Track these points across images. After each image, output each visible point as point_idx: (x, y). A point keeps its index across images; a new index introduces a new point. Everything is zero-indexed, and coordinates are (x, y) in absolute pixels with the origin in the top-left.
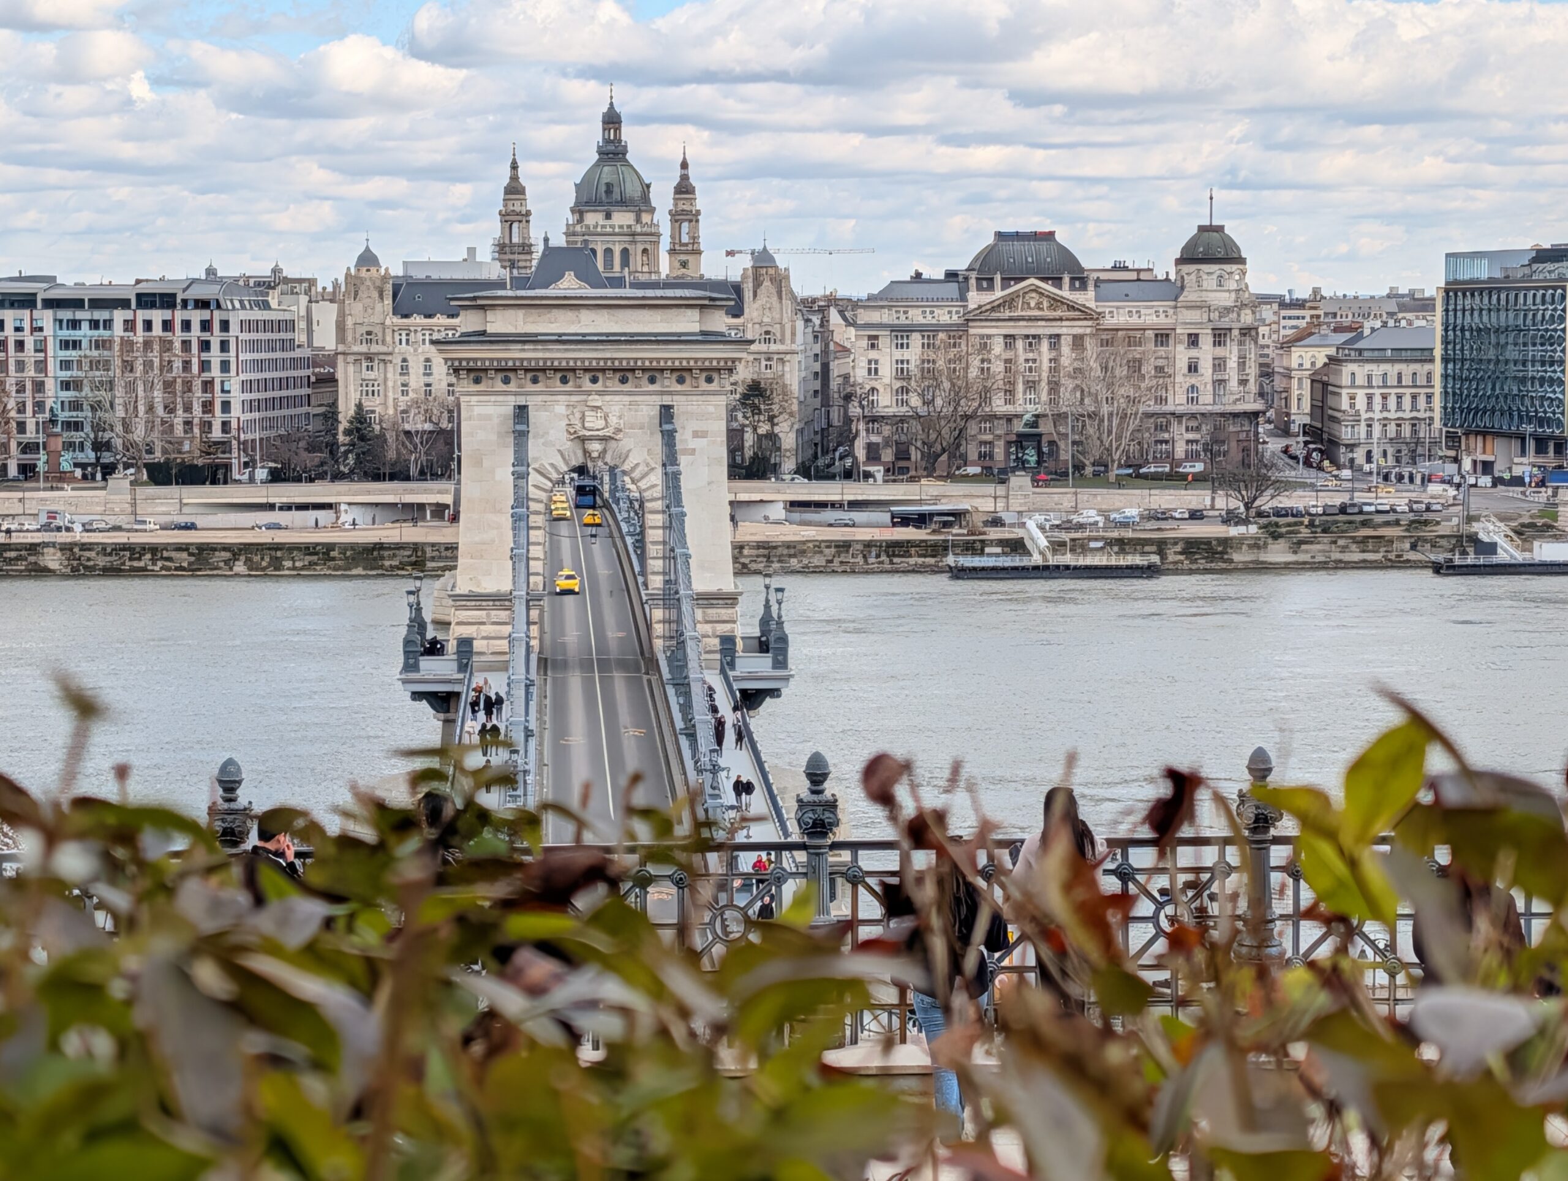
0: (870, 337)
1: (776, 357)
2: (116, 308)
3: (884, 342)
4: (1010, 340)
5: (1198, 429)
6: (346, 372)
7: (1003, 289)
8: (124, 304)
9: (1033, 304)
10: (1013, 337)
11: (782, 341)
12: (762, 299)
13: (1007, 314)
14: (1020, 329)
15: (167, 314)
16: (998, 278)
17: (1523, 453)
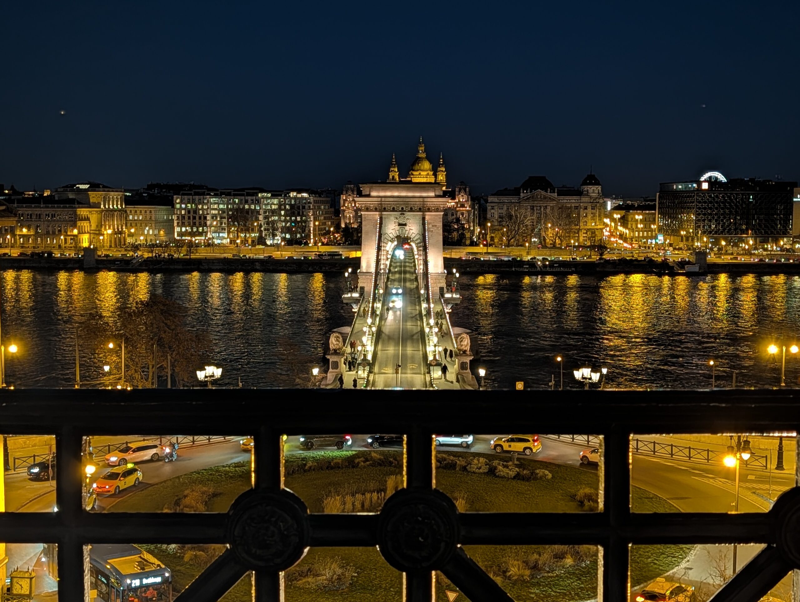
0: (492, 206)
1: (465, 211)
3: (496, 207)
5: (586, 233)
6: (343, 215)
7: (530, 193)
9: (539, 197)
10: (533, 206)
11: (466, 207)
12: (461, 195)
13: (532, 200)
14: (535, 204)
16: (529, 189)
17: (682, 241)
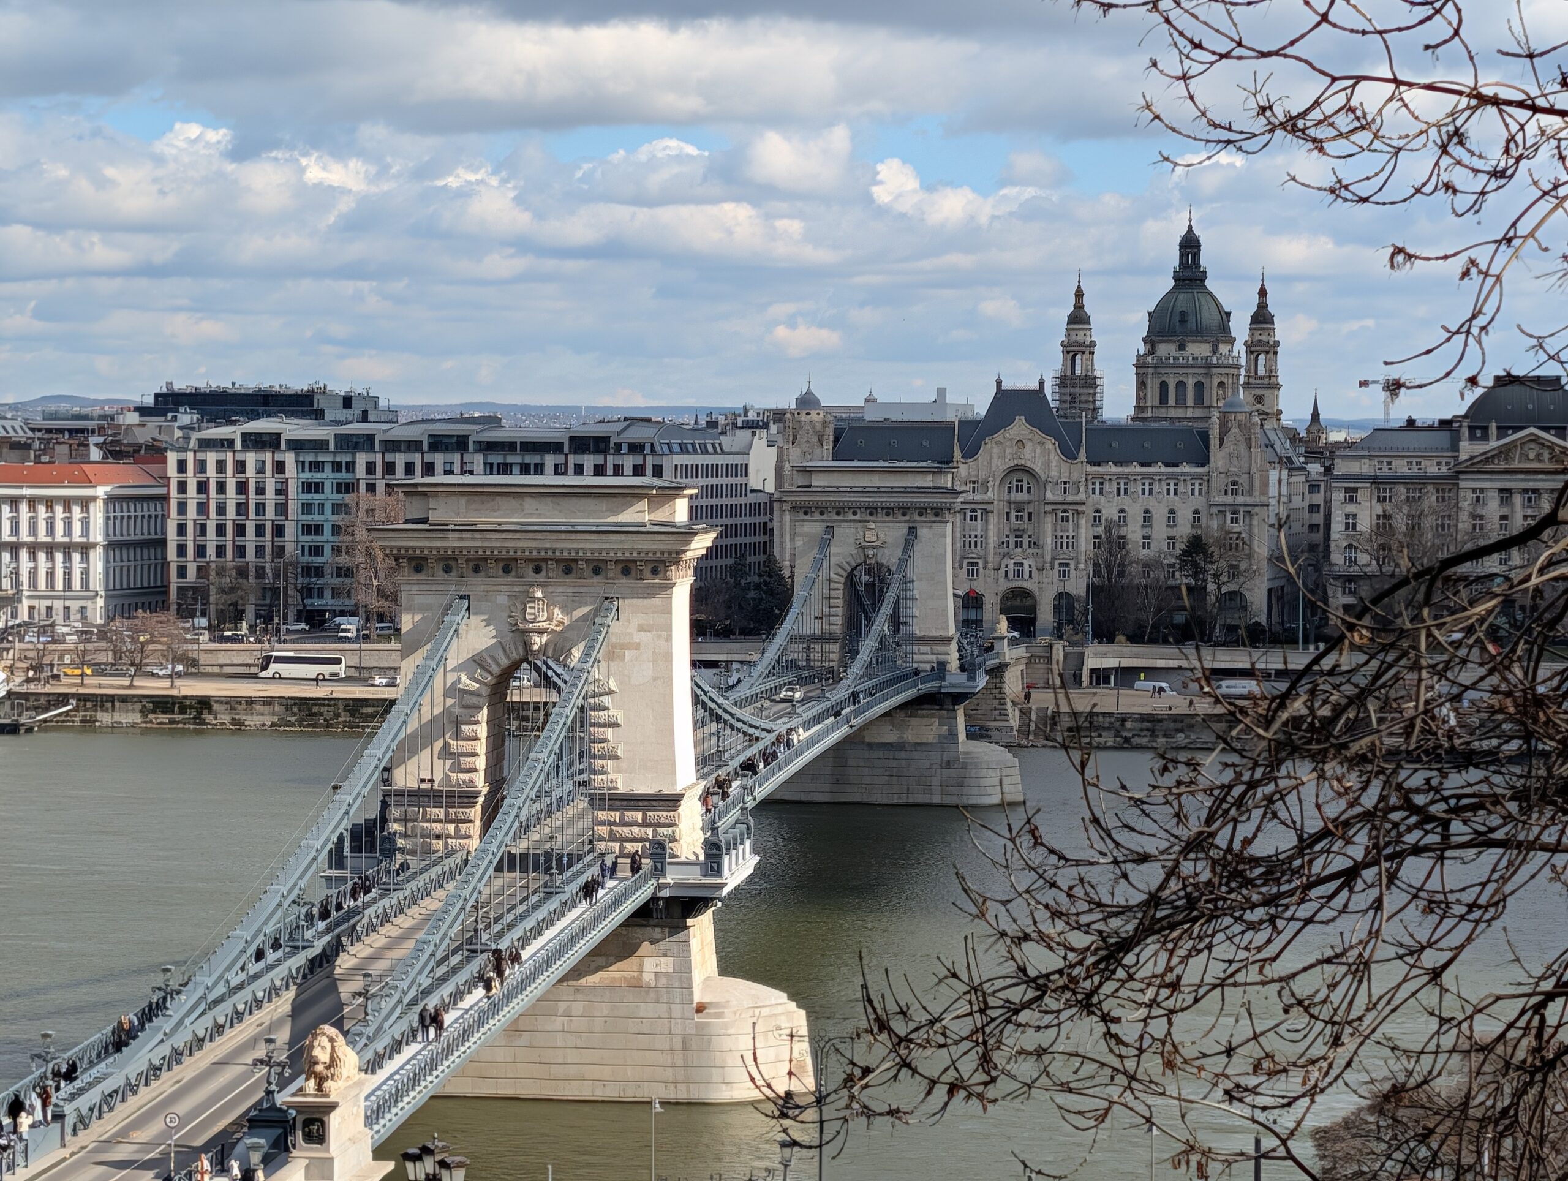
0: (1347, 490)
1: (1242, 509)
2: (548, 452)
3: (1363, 495)
4: (1506, 494)
6: (781, 521)
7: (1498, 439)
8: (556, 447)
9: (1532, 455)
10: (1509, 491)
11: (1250, 493)
12: (1229, 446)
13: (1503, 466)
14: (1516, 483)
15: (599, 459)
16: (1493, 426)
